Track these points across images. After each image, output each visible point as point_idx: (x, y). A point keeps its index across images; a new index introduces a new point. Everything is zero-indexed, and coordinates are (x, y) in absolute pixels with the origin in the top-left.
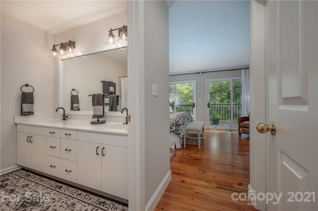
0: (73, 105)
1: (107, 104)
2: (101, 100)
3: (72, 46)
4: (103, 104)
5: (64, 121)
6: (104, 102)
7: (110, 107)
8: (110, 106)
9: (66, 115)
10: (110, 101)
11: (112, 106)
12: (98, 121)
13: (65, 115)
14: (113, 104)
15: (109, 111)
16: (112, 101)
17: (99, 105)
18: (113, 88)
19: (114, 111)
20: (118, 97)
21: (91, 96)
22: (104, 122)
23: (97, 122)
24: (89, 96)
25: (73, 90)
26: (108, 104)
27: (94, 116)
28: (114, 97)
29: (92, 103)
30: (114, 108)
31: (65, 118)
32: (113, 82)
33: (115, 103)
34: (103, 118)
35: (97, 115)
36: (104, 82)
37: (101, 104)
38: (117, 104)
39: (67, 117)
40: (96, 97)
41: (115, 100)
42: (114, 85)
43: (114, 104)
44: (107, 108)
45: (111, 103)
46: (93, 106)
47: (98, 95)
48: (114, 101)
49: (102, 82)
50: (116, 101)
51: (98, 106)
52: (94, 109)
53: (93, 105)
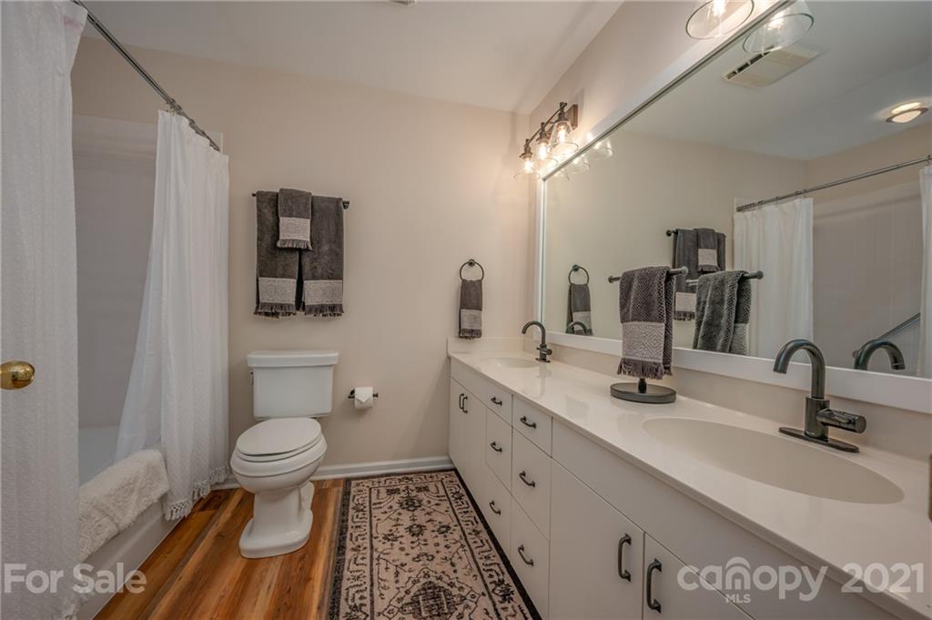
0: (571, 314)
1: (685, 314)
2: (656, 294)
3: (567, 120)
4: (666, 314)
5: (542, 364)
6: (669, 304)
7: (698, 329)
8: (699, 324)
9: (548, 347)
10: (699, 303)
11: (709, 324)
12: (642, 387)
13: (545, 346)
14: (716, 314)
15: (695, 347)
16: (712, 303)
17: (648, 317)
18: (715, 252)
19: (723, 350)
20: (743, 280)
21: (617, 279)
22: (667, 398)
23: (636, 390)
24: (611, 280)
25: (576, 268)
26: (691, 316)
27: (626, 366)
28: (722, 283)
29: (618, 308)
30: (722, 334)
31: (545, 354)
32: (713, 231)
33: (729, 309)
34: (665, 377)
35: (635, 363)
36: (676, 233)
37: (655, 313)
38: (741, 315)
39: (550, 352)
40: (635, 283)
41: (726, 297)
42: (718, 241)
43: (721, 317)
44: (684, 333)
45: (706, 312)
46: (622, 322)
47: (647, 276)
48: (722, 302)
49: (669, 234)
50: (731, 300)
51: (643, 323)
52: (624, 335)
53: (624, 319)
